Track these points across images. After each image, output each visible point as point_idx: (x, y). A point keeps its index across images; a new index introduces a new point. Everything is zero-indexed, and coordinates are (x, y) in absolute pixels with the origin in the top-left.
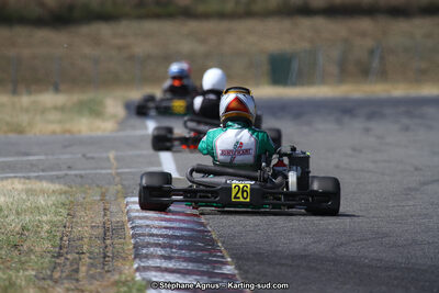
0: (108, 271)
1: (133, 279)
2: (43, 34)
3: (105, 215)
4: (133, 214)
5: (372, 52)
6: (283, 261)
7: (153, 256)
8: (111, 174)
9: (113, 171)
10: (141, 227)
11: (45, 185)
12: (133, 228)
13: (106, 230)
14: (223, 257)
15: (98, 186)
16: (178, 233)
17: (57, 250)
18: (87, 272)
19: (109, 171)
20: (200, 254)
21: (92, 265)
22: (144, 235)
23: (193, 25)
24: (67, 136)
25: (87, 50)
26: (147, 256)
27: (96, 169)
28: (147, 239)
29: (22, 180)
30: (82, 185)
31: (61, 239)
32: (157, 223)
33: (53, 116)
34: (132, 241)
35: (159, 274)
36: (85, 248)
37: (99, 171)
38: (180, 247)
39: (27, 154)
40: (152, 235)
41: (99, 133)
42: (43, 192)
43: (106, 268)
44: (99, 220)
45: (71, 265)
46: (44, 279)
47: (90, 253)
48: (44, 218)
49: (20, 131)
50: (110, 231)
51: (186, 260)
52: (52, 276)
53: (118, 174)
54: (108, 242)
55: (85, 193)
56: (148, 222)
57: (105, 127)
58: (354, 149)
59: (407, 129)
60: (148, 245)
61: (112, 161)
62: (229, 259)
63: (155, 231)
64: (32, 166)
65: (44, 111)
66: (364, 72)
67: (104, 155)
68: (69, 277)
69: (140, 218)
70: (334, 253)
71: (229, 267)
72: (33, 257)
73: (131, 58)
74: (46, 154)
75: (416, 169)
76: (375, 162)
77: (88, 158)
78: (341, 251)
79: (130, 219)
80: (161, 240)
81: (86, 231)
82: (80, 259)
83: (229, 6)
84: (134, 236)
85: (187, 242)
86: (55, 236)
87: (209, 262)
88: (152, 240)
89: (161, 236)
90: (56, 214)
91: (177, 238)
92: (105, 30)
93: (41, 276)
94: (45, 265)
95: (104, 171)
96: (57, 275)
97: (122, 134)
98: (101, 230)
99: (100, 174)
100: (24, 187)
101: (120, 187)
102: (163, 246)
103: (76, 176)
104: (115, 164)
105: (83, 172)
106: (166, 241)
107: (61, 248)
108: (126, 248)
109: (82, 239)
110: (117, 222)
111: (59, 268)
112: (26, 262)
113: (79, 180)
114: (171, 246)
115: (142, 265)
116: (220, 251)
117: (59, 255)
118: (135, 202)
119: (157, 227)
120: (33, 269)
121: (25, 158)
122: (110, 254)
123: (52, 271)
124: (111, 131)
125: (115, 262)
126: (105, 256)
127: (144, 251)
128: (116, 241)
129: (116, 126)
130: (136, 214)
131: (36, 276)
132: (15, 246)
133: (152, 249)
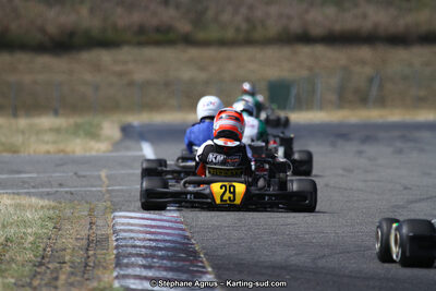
0: (88, 279)
1: (111, 287)
2: (44, 60)
3: (91, 228)
4: (118, 227)
5: (371, 80)
6: (263, 271)
7: (133, 265)
8: (101, 191)
9: (104, 189)
10: (125, 239)
11: (34, 200)
12: (117, 240)
13: (90, 242)
14: (204, 267)
15: (87, 202)
16: (161, 245)
17: (39, 260)
18: (66, 280)
19: (99, 189)
20: (181, 264)
21: (72, 273)
22: (126, 246)
24: (61, 155)
25: (88, 77)
26: (127, 266)
27: (85, 186)
28: (130, 250)
29: (12, 196)
30: (71, 201)
31: (44, 250)
32: (141, 236)
33: (48, 137)
34: (115, 252)
35: (137, 281)
36: (67, 258)
37: (89, 189)
38: (162, 257)
39: (20, 172)
40: (135, 246)
41: (94, 153)
42: (31, 206)
43: (86, 276)
44: (84, 233)
45: (52, 273)
46: (23, 286)
47: (72, 262)
48: (29, 230)
49: (14, 150)
50: (94, 243)
51: (167, 269)
52: (31, 283)
53: (108, 191)
54: (91, 253)
55: (73, 208)
56: (132, 235)
57: (99, 148)
58: (344, 169)
59: (400, 151)
60: (130, 255)
61: (104, 179)
62: (210, 269)
63: (138, 243)
64: (24, 182)
65: (39, 132)
66: (363, 99)
67: (96, 173)
68: (46, 285)
69: (125, 231)
70: (315, 264)
71: (209, 276)
72: (14, 265)
73: (131, 84)
74: (38, 173)
75: (406, 188)
76: (365, 181)
77: (79, 177)
78: (321, 263)
79: (115, 232)
80: (144, 251)
81: (70, 243)
82: (61, 268)
83: (230, 34)
84: (117, 247)
85: (169, 253)
86: (38, 247)
88: (134, 251)
89: (144, 247)
90: (42, 227)
91: (160, 249)
92: (105, 57)
93: (20, 283)
94: (25, 273)
95: (94, 189)
96: (36, 283)
97: (114, 154)
98: (85, 242)
99: (90, 191)
100: (13, 202)
101: (109, 203)
102: (145, 257)
103: (66, 192)
104: (107, 182)
105: (73, 189)
106: (149, 251)
107: (43, 258)
108: (108, 258)
109: (65, 250)
110: (102, 235)
111: (39, 277)
112: (6, 270)
113: (69, 196)
114: (153, 257)
115: (122, 272)
116: (202, 262)
117: (41, 264)
118: (120, 217)
119: (141, 239)
120: (12, 277)
121: (17, 176)
122: (91, 264)
123: (31, 279)
124: (104, 152)
125: (96, 271)
126: (86, 265)
127: (125, 261)
128: (99, 251)
129: (110, 148)
130: (122, 227)
131: (15, 284)
133: (133, 260)
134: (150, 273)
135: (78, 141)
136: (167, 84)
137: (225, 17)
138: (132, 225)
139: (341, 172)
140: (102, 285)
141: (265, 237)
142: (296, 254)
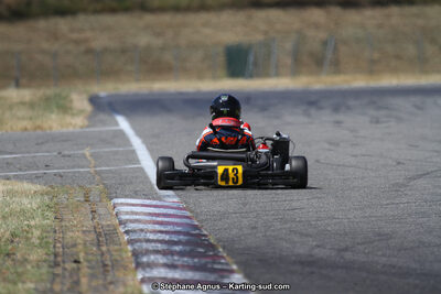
0: (111, 283)
1: (141, 292)
3: (93, 218)
4: (124, 217)
5: (325, 43)
7: (155, 265)
8: (89, 173)
9: (92, 170)
10: (134, 231)
11: (26, 186)
12: (127, 232)
13: (99, 235)
14: (227, 264)
15: (79, 186)
16: (175, 238)
17: (52, 258)
19: (87, 170)
20: (204, 261)
21: (93, 276)
22: (140, 241)
23: (149, 18)
24: (39, 132)
26: (150, 265)
27: (73, 167)
28: (145, 245)
29: (3, 181)
30: (63, 185)
31: (54, 247)
32: (150, 227)
33: (22, 112)
34: (129, 248)
36: (82, 260)
37: (77, 170)
40: (148, 241)
41: (71, 129)
42: (25, 194)
43: (109, 278)
44: (89, 224)
45: (71, 276)
47: (88, 261)
48: (33, 223)
50: (103, 236)
51: (194, 268)
53: (96, 172)
54: (104, 249)
55: (67, 193)
56: (141, 226)
57: (76, 123)
58: (330, 143)
60: (147, 252)
61: (89, 158)
62: (235, 267)
63: (151, 236)
64: (9, 165)
65: (11, 107)
67: (80, 152)
68: (69, 290)
69: (131, 221)
70: (342, 257)
71: (236, 276)
72: (29, 267)
73: (89, 51)
75: (399, 163)
76: (355, 156)
78: (348, 256)
79: (121, 223)
80: (160, 246)
82: (79, 269)
84: (130, 242)
85: (188, 248)
86: (47, 243)
87: (214, 271)
88: (151, 246)
89: (158, 241)
90: (44, 218)
91: (176, 243)
93: (41, 288)
94: (44, 277)
95: (82, 170)
96: (57, 288)
97: (92, 129)
98: (93, 236)
99: (79, 173)
100: (5, 188)
101: (101, 186)
102: (164, 253)
103: (55, 175)
104: (93, 162)
105: (61, 171)
106: (165, 247)
107: (56, 255)
108: (124, 255)
109: (75, 245)
110: (108, 226)
111: (58, 280)
112: (23, 273)
113: (59, 179)
114: (172, 253)
115: (147, 275)
116: (223, 257)
117: (57, 264)
118: (122, 204)
119: (151, 231)
120: (31, 282)
122: (110, 263)
123: (51, 284)
124: (82, 127)
125: (117, 274)
126: (105, 265)
127: (145, 259)
128: (112, 247)
129: (86, 123)
130: (127, 217)
131: (36, 289)
132: (8, 255)
133: (152, 257)
134: (177, 275)
135: (53, 116)
136: (123, 51)
138: (136, 214)
139: (327, 146)
140: (129, 290)
141: (278, 225)
142: (318, 246)
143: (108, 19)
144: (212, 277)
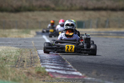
0: (33, 66)
1: (41, 67)
3: (31, 54)
4: (40, 54)
5: (106, 21)
10: (42, 56)
11: (13, 48)
12: (40, 57)
14: (67, 63)
15: (29, 49)
16: (53, 58)
18: (26, 66)
19: (31, 45)
20: (60, 62)
21: (28, 64)
22: (43, 58)
23: (55, 13)
24: (20, 38)
26: (44, 62)
34: (40, 59)
35: (49, 66)
36: (25, 60)
37: (29, 45)
38: (54, 61)
41: (29, 37)
44: (29, 55)
45: (21, 64)
46: (13, 67)
47: (27, 62)
48: (13, 54)
49: (5, 36)
50: (33, 57)
51: (57, 63)
53: (34, 46)
54: (32, 60)
55: (25, 50)
56: (44, 55)
57: (31, 36)
58: (103, 42)
62: (69, 64)
63: (47, 57)
64: (9, 44)
65: (12, 32)
67: (30, 42)
68: (20, 67)
70: (101, 63)
72: (10, 62)
73: (38, 22)
74: (13, 42)
77: (26, 43)
78: (103, 63)
81: (26, 57)
82: (24, 63)
83: (66, 8)
85: (56, 60)
86: (16, 58)
88: (46, 59)
92: (30, 14)
94: (13, 64)
97: (35, 38)
98: (30, 57)
100: (7, 48)
101: (35, 49)
102: (50, 60)
103: (22, 46)
104: (34, 44)
107: (18, 60)
108: (38, 61)
110: (35, 56)
111: (18, 65)
112: (8, 63)
113: (23, 47)
114: (52, 60)
115: (43, 64)
117: (18, 62)
118: (40, 51)
120: (9, 65)
121: (7, 42)
123: (16, 65)
125: (35, 64)
126: (32, 62)
127: (44, 61)
128: (35, 59)
129: (34, 36)
131: (11, 66)
132: (4, 60)
133: (46, 61)
134: (52, 64)
135: (24, 34)
137: (64, 3)
140: (38, 67)
143: (43, 13)
144: (62, 65)
